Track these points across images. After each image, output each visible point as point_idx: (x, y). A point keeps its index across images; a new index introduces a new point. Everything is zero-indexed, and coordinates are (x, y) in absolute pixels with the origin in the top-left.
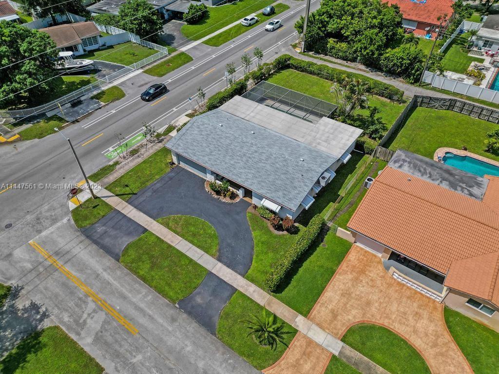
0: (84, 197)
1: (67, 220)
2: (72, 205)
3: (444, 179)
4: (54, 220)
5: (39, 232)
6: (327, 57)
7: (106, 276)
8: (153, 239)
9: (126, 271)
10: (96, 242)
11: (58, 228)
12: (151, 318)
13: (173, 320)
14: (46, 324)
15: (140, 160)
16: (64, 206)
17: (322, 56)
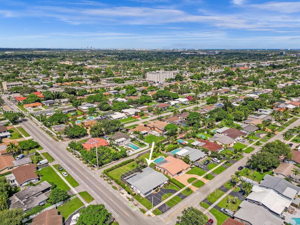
0: (151, 214)
1: (159, 216)
2: (155, 216)
4: (158, 218)
5: (161, 221)
6: (105, 165)
10: (167, 211)
11: (161, 217)
12: (185, 203)
13: (185, 200)
15: (140, 204)
16: (153, 217)
17: (103, 166)
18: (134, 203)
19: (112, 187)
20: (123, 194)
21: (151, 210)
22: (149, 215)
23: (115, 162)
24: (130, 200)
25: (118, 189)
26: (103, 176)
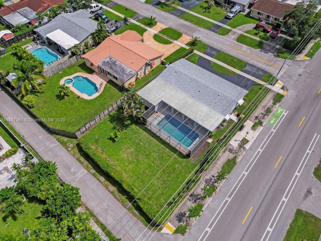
0: (278, 85)
1: (278, 77)
2: (281, 82)
3: (116, 65)
5: (285, 73)
7: (248, 59)
8: (237, 68)
9: (242, 60)
10: (259, 68)
13: (221, 48)
14: (259, 50)
16: (284, 83)
21: (270, 87)
22: (283, 89)
24: (261, 123)
25: (231, 156)
26: (183, 224)
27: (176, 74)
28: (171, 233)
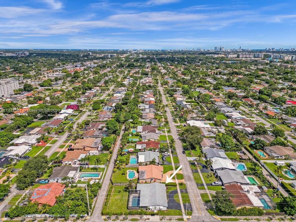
0: (188, 217)
1: (193, 215)
2: (191, 217)
4: (195, 216)
5: (199, 216)
7: (193, 202)
8: (184, 202)
9: (190, 201)
10: (191, 207)
11: (195, 214)
12: (192, 194)
13: (190, 192)
14: (204, 203)
15: (171, 216)
16: (192, 218)
18: (167, 220)
19: (130, 221)
20: (149, 219)
21: (184, 214)
22: (188, 219)
23: (97, 199)
25: (139, 219)
26: (107, 219)
27: (154, 186)
28: (103, 218)
